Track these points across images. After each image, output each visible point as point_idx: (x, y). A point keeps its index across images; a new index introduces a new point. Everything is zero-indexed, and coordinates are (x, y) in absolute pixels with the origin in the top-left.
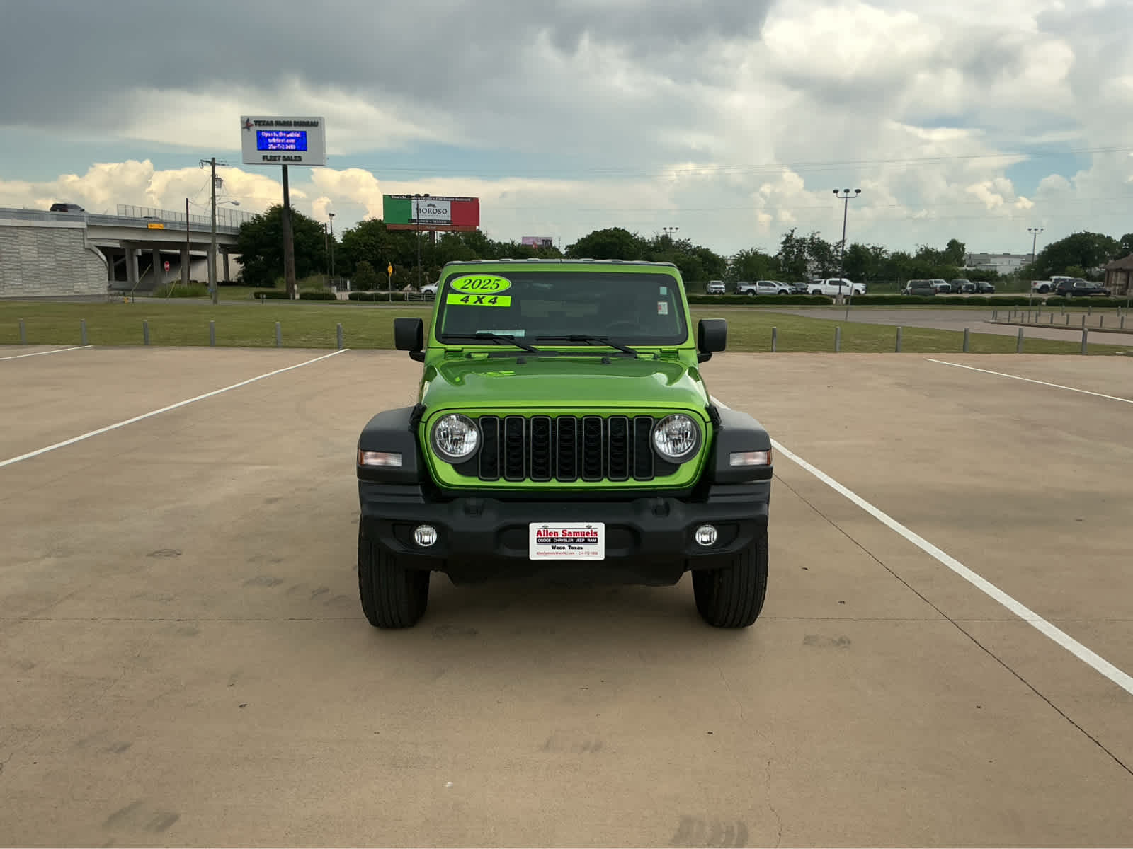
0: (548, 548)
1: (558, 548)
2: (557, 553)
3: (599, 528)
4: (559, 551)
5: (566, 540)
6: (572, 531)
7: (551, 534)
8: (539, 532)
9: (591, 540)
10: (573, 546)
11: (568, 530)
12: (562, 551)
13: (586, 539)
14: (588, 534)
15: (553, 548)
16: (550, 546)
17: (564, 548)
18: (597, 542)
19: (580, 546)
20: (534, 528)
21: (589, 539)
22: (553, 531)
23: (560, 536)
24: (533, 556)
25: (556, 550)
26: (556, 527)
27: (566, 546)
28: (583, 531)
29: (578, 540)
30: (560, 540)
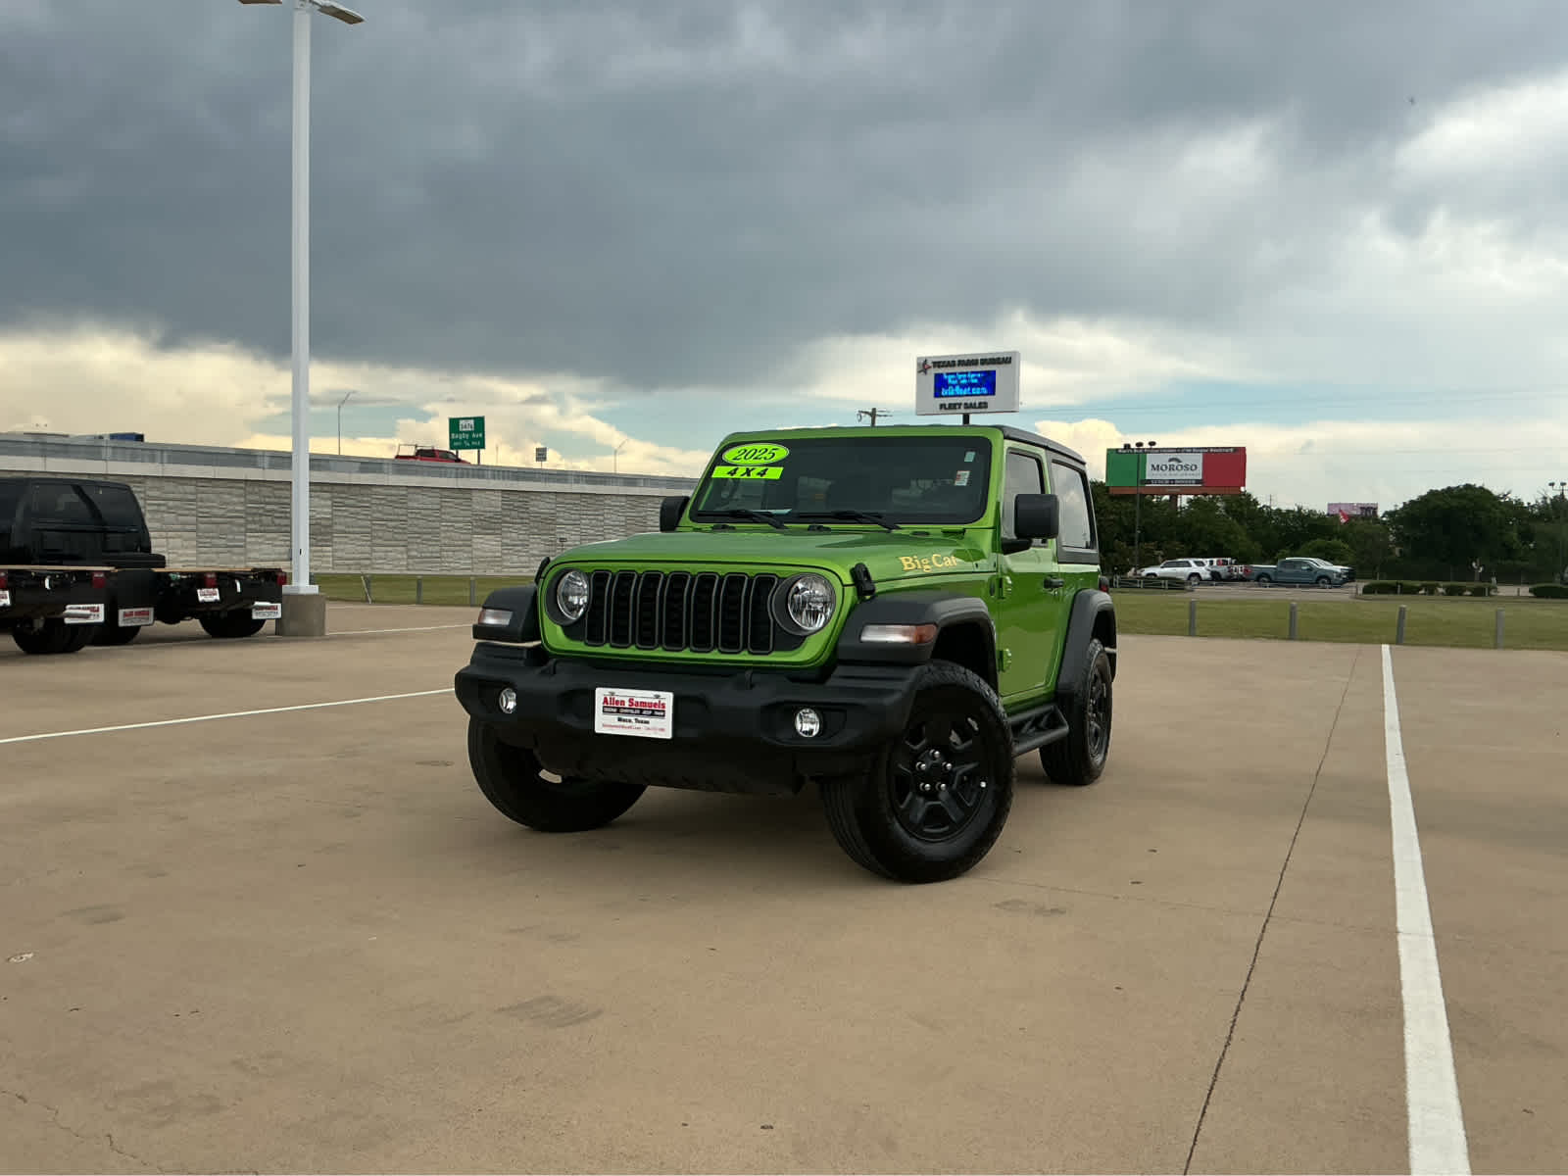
0: (613, 719)
1: (624, 721)
2: (623, 727)
3: (668, 698)
4: (625, 724)
5: (632, 711)
6: (639, 700)
7: (617, 702)
8: (605, 701)
9: (659, 714)
10: (639, 719)
11: (635, 699)
12: (628, 724)
13: (653, 711)
14: (655, 704)
15: (620, 720)
16: (616, 717)
17: (630, 721)
18: (664, 716)
19: (647, 719)
20: (601, 693)
21: (655, 711)
22: (620, 699)
23: (627, 705)
24: (599, 729)
25: (622, 723)
26: (623, 695)
27: (633, 718)
28: (650, 701)
29: (644, 712)
30: (626, 711)
